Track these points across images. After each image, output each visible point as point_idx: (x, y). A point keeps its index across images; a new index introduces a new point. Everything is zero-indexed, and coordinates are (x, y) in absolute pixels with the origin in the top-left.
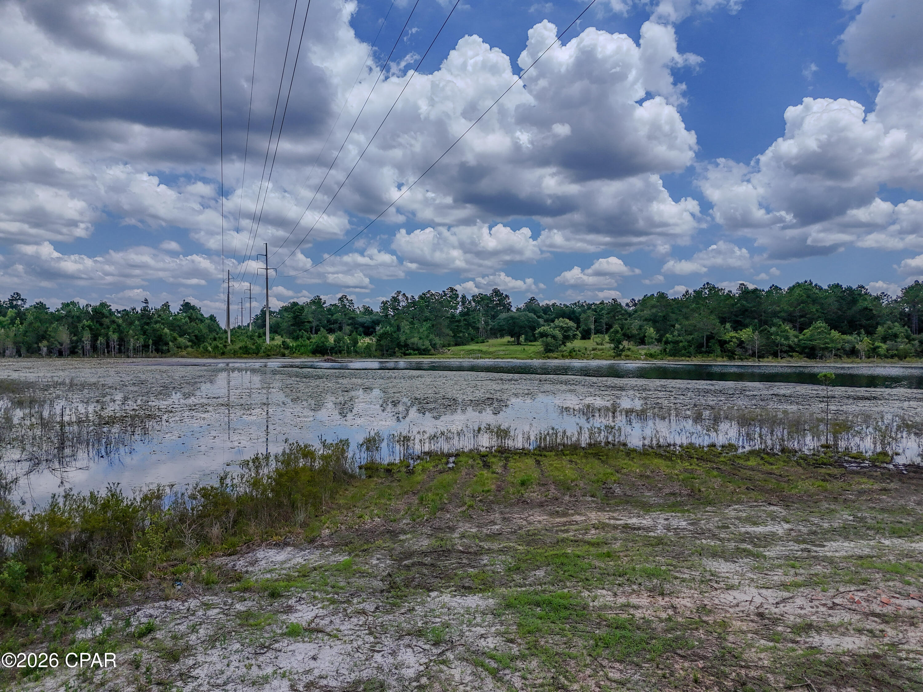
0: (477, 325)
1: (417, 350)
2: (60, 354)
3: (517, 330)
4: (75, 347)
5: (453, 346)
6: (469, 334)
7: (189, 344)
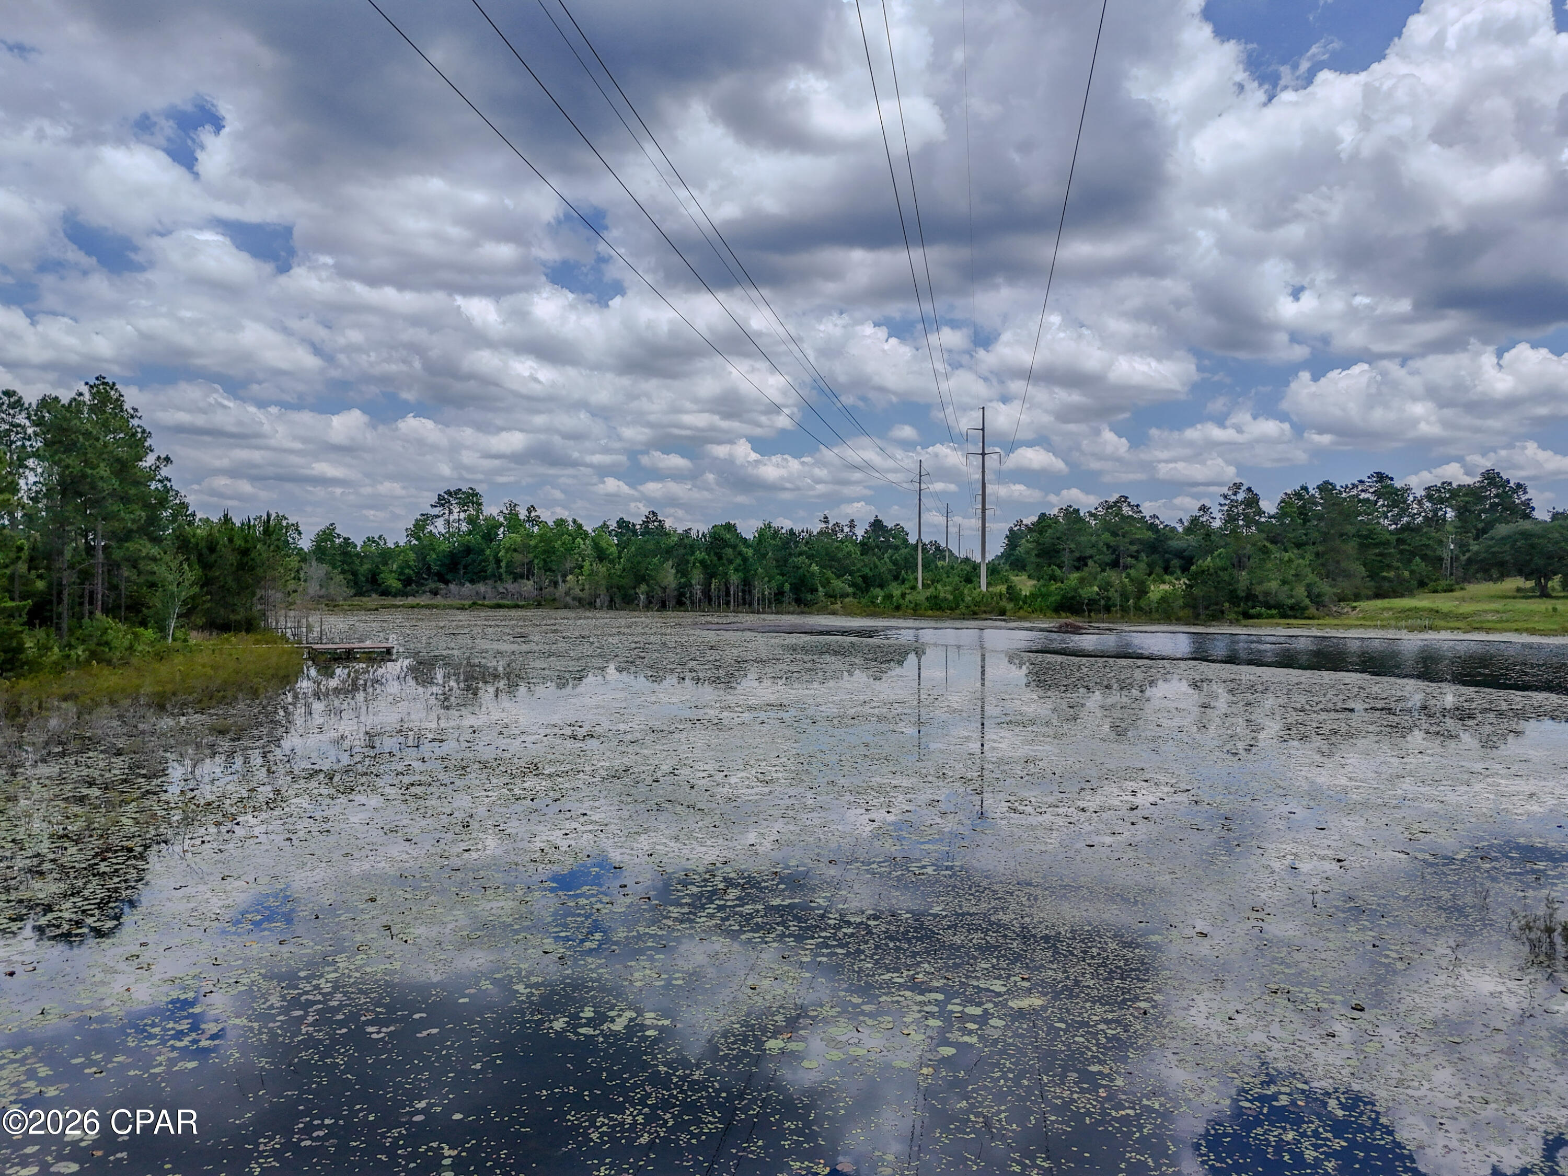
0: (1438, 553)
1: (1275, 607)
2: (663, 606)
3: (1539, 561)
4: (682, 595)
5: (1369, 598)
6: (1412, 572)
7: (850, 590)
